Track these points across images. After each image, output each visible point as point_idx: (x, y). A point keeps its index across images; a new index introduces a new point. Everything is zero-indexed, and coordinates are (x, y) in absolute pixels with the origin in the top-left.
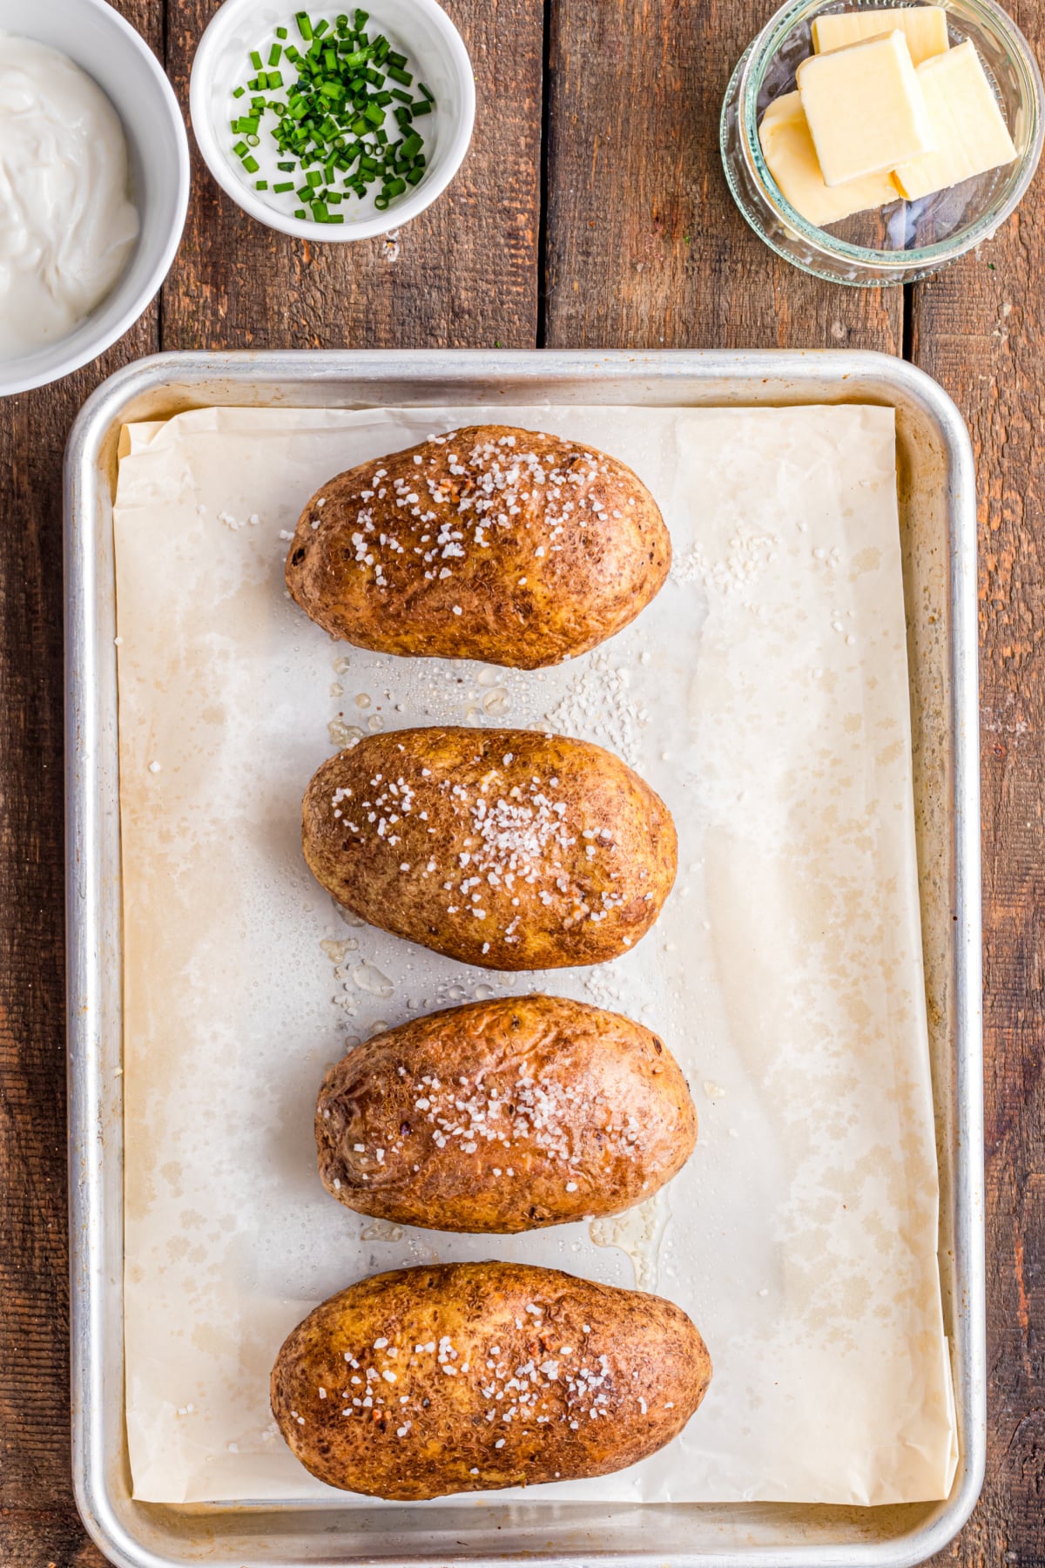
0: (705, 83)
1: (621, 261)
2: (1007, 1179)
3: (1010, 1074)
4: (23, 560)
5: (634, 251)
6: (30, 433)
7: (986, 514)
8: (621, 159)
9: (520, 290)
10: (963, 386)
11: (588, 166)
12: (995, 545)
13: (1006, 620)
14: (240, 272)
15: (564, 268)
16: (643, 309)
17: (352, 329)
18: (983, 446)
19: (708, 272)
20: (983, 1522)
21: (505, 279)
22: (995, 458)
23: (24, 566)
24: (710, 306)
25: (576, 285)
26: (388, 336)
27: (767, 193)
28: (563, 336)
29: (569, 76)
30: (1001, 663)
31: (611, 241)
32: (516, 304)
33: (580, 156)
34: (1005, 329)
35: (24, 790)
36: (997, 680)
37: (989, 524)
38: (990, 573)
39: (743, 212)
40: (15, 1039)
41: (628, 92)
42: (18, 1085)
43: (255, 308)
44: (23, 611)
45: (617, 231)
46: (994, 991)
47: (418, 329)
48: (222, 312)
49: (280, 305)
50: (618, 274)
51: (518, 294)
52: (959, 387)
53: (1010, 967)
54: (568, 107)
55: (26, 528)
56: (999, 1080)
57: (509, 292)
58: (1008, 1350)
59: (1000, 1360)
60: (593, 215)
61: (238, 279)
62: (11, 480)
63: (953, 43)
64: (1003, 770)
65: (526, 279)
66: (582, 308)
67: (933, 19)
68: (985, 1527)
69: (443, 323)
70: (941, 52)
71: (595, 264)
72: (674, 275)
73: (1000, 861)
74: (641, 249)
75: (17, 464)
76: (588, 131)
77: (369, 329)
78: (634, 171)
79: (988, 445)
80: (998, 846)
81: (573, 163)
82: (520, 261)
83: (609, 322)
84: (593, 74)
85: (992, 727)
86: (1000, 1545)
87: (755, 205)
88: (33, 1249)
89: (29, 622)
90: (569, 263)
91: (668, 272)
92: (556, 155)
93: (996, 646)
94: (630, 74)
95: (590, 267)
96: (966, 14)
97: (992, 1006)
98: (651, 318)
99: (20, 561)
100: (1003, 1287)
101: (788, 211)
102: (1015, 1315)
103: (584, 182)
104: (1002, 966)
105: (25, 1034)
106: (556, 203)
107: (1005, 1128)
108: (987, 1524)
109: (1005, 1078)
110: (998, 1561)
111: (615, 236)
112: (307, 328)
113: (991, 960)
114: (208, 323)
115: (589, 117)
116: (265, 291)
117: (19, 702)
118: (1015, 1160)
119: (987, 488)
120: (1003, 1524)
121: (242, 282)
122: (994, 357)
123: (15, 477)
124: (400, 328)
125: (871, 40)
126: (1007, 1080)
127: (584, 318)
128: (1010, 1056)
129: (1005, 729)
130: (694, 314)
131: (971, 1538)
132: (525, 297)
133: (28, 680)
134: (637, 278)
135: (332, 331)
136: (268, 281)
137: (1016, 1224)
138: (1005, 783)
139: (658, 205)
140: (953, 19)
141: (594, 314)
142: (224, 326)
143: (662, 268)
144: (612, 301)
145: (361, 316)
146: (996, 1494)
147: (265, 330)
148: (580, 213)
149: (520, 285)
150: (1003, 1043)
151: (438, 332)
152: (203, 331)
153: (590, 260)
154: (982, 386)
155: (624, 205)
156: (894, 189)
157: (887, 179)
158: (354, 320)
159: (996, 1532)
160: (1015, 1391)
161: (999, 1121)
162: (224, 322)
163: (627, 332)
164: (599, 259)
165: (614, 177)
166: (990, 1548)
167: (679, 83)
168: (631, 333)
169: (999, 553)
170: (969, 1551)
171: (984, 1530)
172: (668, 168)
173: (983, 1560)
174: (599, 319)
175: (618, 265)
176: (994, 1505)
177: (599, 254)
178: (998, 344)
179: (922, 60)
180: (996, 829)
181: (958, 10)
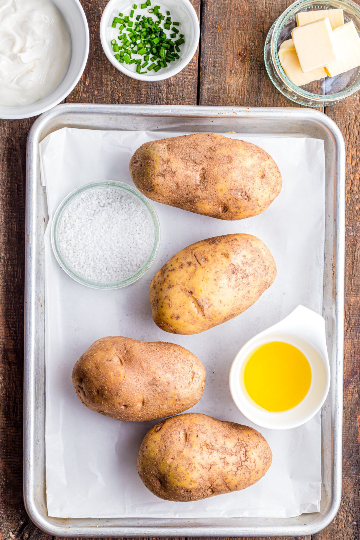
0: (257, 8)
1: (226, 69)
2: (354, 392)
3: (356, 355)
4: (17, 173)
5: (231, 66)
6: (20, 128)
7: (351, 160)
8: (227, 33)
9: (191, 77)
10: (343, 115)
11: (216, 36)
12: (354, 171)
13: (357, 197)
14: (93, 70)
15: (207, 71)
16: (234, 86)
17: (133, 90)
18: (350, 136)
19: (257, 74)
20: (345, 511)
21: (186, 73)
22: (354, 140)
23: (17, 175)
24: (257, 86)
25: (211, 77)
26: (145, 93)
27: (281, 75)
28: (206, 95)
29: (209, 4)
30: (355, 212)
31: (223, 62)
32: (189, 82)
33: (213, 32)
34: (358, 95)
35: (16, 252)
36: (354, 218)
37: (352, 163)
38: (352, 181)
39: (272, 81)
40: (12, 339)
41: (230, 10)
42: (13, 356)
43: (99, 82)
44: (16, 190)
45: (225, 59)
46: (351, 326)
47: (156, 90)
48: (87, 84)
49: (107, 81)
50: (225, 74)
51: (191, 79)
52: (342, 115)
53: (357, 318)
54: (209, 15)
55: (18, 162)
56: (352, 358)
57: (187, 78)
58: (354, 451)
59: (352, 455)
60: (217, 53)
61: (93, 72)
62: (13, 145)
63: (346, 22)
64: (355, 249)
65: (193, 74)
66: (212, 86)
67: (338, 13)
68: (345, 513)
69: (165, 89)
70: (341, 25)
71: (218, 70)
72: (245, 74)
73: (354, 281)
74: (234, 65)
75: (15, 139)
76: (216, 23)
77: (138, 90)
78: (232, 38)
79: (352, 136)
80: (353, 275)
81: (210, 35)
82: (191, 67)
83: (222, 90)
84: (218, 4)
85: (352, 234)
86: (350, 519)
87: (277, 79)
88: (17, 412)
89: (18, 194)
90: (209, 70)
91: (243, 73)
92: (204, 32)
93: (353, 206)
94: (231, 4)
95: (216, 71)
96: (350, 11)
97: (350, 331)
98: (237, 90)
99: (15, 173)
100: (353, 429)
101: (288, 81)
102: (357, 439)
103: (214, 41)
104: (354, 318)
105: (15, 338)
106: (204, 48)
107: (354, 374)
108: (346, 512)
109: (354, 357)
110: (350, 525)
111: (225, 60)
112: (117, 90)
113: (350, 316)
114: (82, 87)
115: (216, 19)
116: (102, 76)
117: (15, 222)
118: (358, 385)
119: (351, 151)
120: (352, 512)
121: (94, 73)
122: (354, 105)
123: (14, 143)
124: (149, 90)
125: (317, 21)
126: (355, 358)
127: (213, 89)
128: (356, 349)
129: (356, 235)
130: (252, 88)
131: (340, 517)
132: (193, 80)
133: (18, 214)
134: (232, 75)
135: (126, 91)
136: (103, 73)
137: (358, 408)
138: (356, 254)
139: (240, 50)
140: (345, 13)
141: (217, 88)
142: (88, 88)
143: (241, 72)
144: (223, 83)
145: (136, 85)
146: (349, 501)
147: (102, 90)
148: (212, 52)
149: (191, 75)
150: (354, 345)
151: (163, 92)
152: (80, 90)
153: (216, 69)
154: (350, 115)
155: (228, 50)
156: (326, 73)
157: (323, 70)
158: (134, 87)
159: (349, 515)
160: (356, 466)
161: (352, 372)
162: (88, 87)
163: (228, 94)
164: (219, 69)
165: (225, 40)
166: (347, 520)
167: (247, 7)
168: (230, 95)
169: (355, 174)
170: (340, 521)
171: (345, 514)
172: (243, 37)
173: (344, 524)
174: (218, 89)
175: (226, 71)
176: (349, 505)
177: (219, 67)
178: (356, 100)
179: (335, 28)
180: (352, 270)
181: (347, 10)
